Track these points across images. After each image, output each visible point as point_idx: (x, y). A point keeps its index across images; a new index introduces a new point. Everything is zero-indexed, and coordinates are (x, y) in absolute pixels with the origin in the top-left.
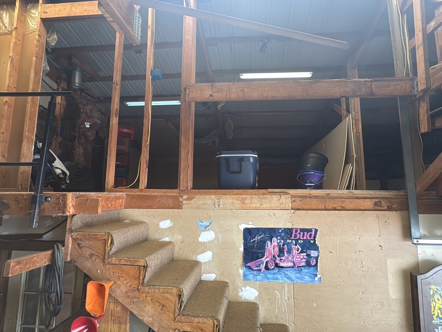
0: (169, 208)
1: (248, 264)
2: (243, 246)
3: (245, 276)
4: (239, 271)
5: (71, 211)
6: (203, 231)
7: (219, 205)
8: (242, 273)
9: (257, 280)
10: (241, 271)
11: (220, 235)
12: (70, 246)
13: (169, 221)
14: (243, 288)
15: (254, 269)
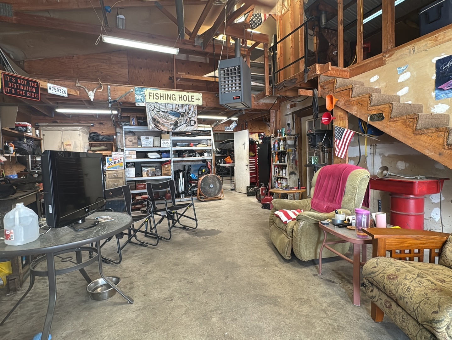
0: (377, 67)
1: (440, 87)
2: (435, 74)
3: (437, 96)
4: (431, 95)
5: (318, 72)
6: (401, 74)
7: (414, 51)
8: (434, 95)
9: (448, 97)
10: (433, 94)
11: (415, 73)
12: (320, 90)
13: (377, 76)
14: (435, 106)
15: (445, 89)
